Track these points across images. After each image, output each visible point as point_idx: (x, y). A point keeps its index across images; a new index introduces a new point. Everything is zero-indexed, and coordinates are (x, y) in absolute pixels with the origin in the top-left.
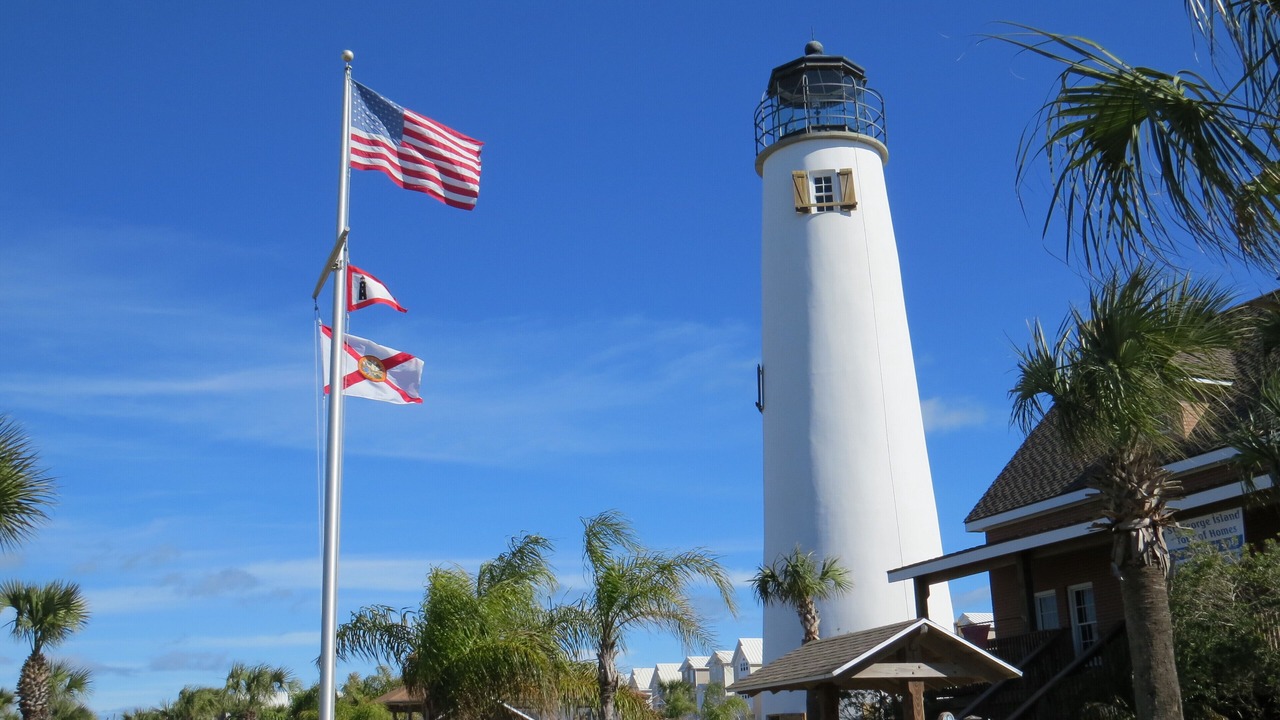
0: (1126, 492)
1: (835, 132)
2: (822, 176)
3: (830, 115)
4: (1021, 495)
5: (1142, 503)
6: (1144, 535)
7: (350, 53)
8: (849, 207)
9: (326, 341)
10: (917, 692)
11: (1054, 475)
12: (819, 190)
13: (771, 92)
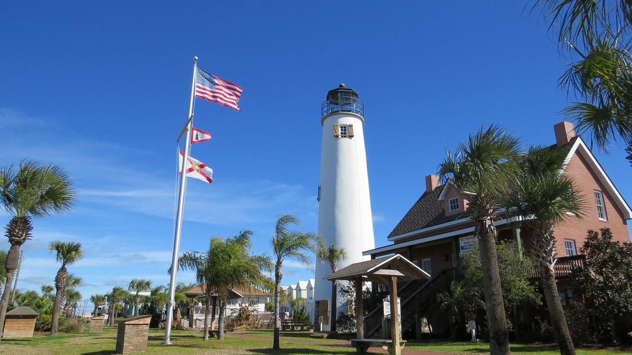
0: (481, 207)
1: (348, 112)
2: (343, 126)
3: (347, 107)
4: (407, 229)
5: (487, 211)
6: (488, 223)
7: (197, 58)
8: (351, 137)
9: (181, 157)
10: (395, 280)
11: (418, 223)
12: (342, 130)
13: (328, 99)
